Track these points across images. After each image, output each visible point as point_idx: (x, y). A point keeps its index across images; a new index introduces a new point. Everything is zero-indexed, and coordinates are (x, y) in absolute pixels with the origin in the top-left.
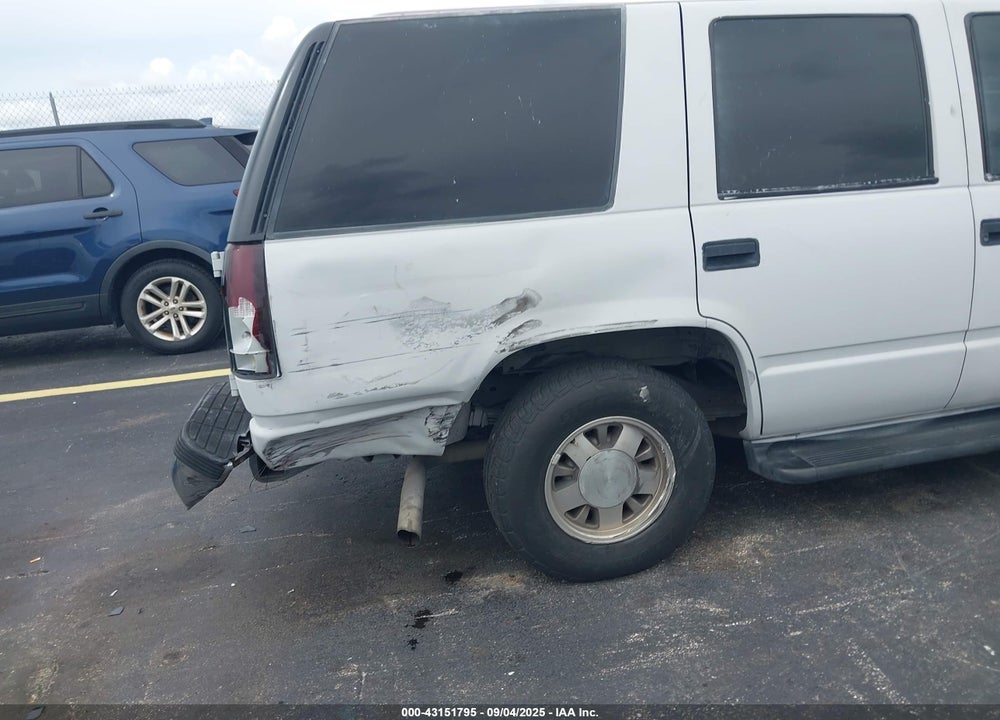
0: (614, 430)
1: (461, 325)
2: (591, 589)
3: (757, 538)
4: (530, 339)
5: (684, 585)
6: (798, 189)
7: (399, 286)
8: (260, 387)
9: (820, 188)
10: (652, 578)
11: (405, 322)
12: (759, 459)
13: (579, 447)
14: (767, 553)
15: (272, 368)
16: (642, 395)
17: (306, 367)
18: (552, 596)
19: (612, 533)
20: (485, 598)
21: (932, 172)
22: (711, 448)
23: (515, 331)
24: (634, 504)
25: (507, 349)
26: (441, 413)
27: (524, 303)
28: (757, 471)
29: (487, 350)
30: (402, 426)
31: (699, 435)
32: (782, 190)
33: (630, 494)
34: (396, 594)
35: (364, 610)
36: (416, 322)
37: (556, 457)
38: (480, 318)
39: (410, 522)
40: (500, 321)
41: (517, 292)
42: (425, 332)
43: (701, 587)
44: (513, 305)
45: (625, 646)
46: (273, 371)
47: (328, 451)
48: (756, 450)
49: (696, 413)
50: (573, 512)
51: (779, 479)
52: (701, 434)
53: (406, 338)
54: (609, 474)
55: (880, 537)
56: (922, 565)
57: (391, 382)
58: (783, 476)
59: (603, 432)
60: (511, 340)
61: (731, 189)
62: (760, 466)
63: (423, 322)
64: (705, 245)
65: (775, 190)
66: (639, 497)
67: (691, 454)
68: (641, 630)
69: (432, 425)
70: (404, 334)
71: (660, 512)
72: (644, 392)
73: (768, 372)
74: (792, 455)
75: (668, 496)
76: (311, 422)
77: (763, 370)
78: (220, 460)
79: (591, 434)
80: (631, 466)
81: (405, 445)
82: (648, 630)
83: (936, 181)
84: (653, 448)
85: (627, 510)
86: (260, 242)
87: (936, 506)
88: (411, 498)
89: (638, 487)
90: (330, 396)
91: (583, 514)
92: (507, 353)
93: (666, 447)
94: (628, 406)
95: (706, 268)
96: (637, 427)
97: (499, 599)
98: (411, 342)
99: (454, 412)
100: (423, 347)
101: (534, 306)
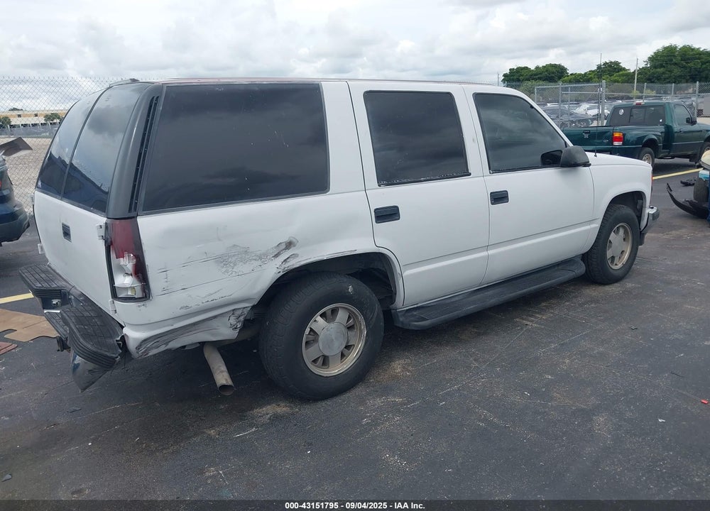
0: (334, 311)
1: (255, 260)
2: (329, 402)
3: (402, 362)
4: (293, 265)
5: (377, 391)
6: (413, 180)
7: (219, 240)
8: (139, 306)
9: (422, 179)
10: (359, 391)
11: (224, 261)
12: (401, 319)
13: (319, 323)
14: (410, 368)
15: (146, 294)
16: (349, 290)
17: (166, 291)
18: (308, 411)
19: (336, 369)
20: (270, 419)
21: (468, 170)
22: (382, 316)
23: (285, 261)
24: (346, 352)
25: (282, 271)
26: (239, 312)
27: (289, 245)
28: (400, 326)
29: (270, 273)
30: (214, 323)
31: (377, 309)
32: (405, 181)
33: (344, 346)
34: (212, 427)
35: (197, 439)
36: (230, 260)
37: (308, 330)
38: (266, 255)
39: (226, 380)
40: (276, 256)
41: (285, 239)
42: (235, 265)
43: (386, 391)
44: (284, 247)
45: (363, 426)
46: (148, 296)
47: (167, 344)
48: (399, 314)
49: (374, 298)
50: (315, 361)
51: (413, 328)
52: (377, 308)
53: (224, 269)
54: (333, 337)
55: (460, 353)
56: (485, 362)
57: (216, 296)
58: (416, 326)
59: (329, 313)
60: (283, 266)
61: (383, 181)
62: (402, 323)
63: (234, 259)
64: (375, 210)
65: (403, 181)
66: (348, 347)
67: (374, 319)
68: (366, 417)
69: (233, 321)
70: (223, 267)
71: (360, 353)
72: (350, 289)
73: (407, 273)
74: (416, 315)
75: (363, 344)
76: (168, 325)
77: (405, 271)
78: (114, 355)
79: (323, 316)
80: (344, 330)
81: (213, 335)
82: (370, 416)
83: (470, 174)
84: (354, 319)
85: (343, 355)
86: (134, 218)
87: (479, 334)
88: (220, 366)
89: (348, 342)
90: (182, 308)
91: (320, 361)
92: (281, 274)
93: (361, 318)
94: (343, 297)
95: (376, 222)
96: (346, 308)
97: (276, 418)
98: (227, 271)
99: (246, 312)
100: (234, 274)
101: (294, 246)
